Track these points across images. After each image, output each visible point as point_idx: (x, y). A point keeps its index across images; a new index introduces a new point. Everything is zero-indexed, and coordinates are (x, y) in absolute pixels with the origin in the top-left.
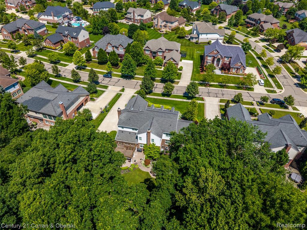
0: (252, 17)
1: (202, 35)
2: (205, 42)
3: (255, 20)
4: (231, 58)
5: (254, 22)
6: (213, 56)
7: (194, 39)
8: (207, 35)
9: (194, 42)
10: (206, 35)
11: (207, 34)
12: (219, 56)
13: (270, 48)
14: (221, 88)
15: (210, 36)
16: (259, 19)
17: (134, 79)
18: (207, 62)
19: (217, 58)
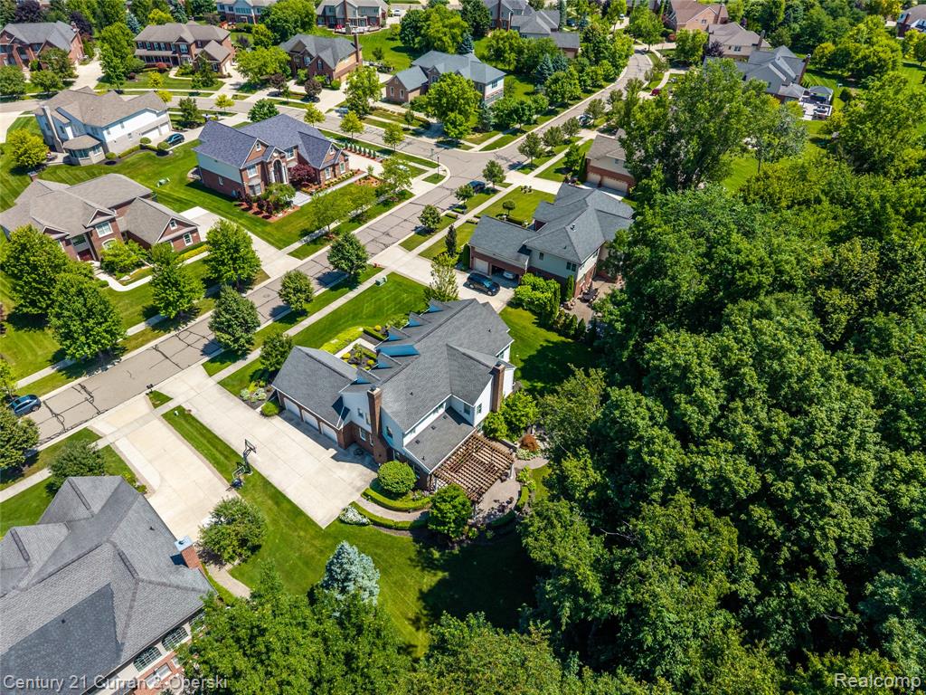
0: (151, 40)
1: (110, 129)
2: (127, 149)
3: (168, 46)
4: (296, 147)
5: (169, 53)
6: (257, 164)
7: (91, 153)
8: (123, 127)
9: (95, 162)
10: (119, 125)
11: (121, 122)
12: (275, 155)
13: (290, 100)
14: (361, 225)
15: (134, 125)
16: (181, 40)
17: (124, 350)
18: (252, 187)
19: (270, 163)
